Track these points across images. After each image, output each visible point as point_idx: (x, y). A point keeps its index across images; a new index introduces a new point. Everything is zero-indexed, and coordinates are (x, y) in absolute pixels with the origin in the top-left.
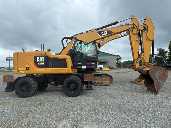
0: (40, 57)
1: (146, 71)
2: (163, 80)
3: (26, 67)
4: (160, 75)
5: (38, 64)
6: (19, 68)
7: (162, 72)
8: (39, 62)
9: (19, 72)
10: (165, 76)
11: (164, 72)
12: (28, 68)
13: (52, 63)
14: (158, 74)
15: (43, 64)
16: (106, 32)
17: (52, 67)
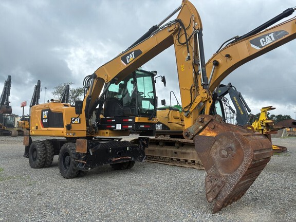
2: (235, 170)
3: (36, 125)
4: (224, 153)
6: (32, 127)
7: (233, 146)
10: (243, 160)
11: (238, 146)
12: (37, 128)
14: (218, 149)
16: (133, 53)
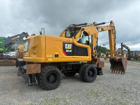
0: (68, 44)
1: (118, 60)
2: (126, 65)
3: (55, 54)
5: (67, 51)
6: (48, 55)
8: (67, 49)
9: (47, 59)
12: (57, 56)
13: (76, 51)
15: (71, 51)
16: (101, 28)
17: (76, 55)
